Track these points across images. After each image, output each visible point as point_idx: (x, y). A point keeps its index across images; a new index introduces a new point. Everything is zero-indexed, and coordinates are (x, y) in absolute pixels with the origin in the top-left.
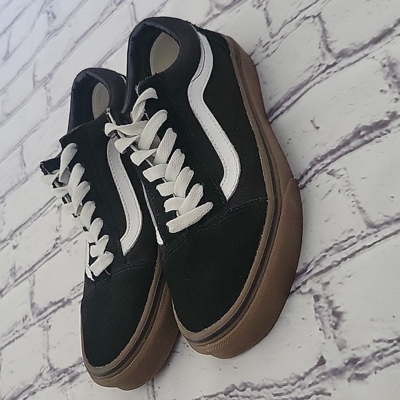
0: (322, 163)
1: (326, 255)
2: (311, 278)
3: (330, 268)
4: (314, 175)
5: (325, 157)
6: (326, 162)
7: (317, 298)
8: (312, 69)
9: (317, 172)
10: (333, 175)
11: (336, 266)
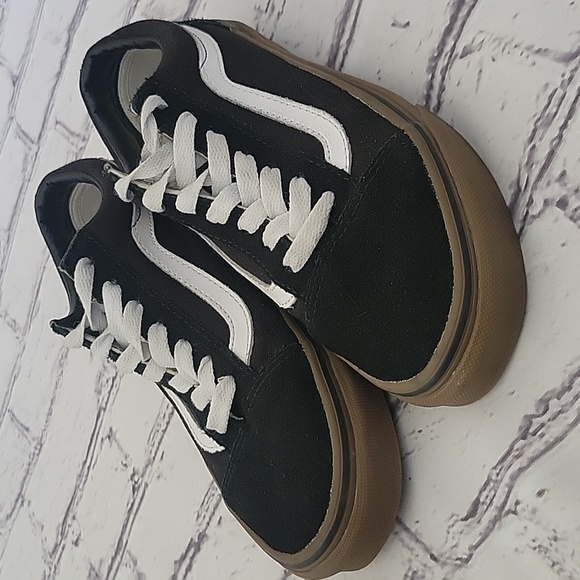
0: (443, 55)
1: (534, 146)
2: (534, 188)
3: (552, 154)
4: (443, 78)
5: (443, 43)
6: (448, 49)
7: (563, 203)
9: (445, 70)
10: (471, 52)
11: (558, 144)
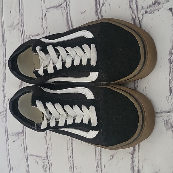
1: (132, 8)
2: (138, 15)
3: (137, 6)
4: (101, 14)
5: (96, 7)
6: (98, 7)
7: (146, 12)
8: (64, 13)
10: (104, 3)
11: (137, 3)
